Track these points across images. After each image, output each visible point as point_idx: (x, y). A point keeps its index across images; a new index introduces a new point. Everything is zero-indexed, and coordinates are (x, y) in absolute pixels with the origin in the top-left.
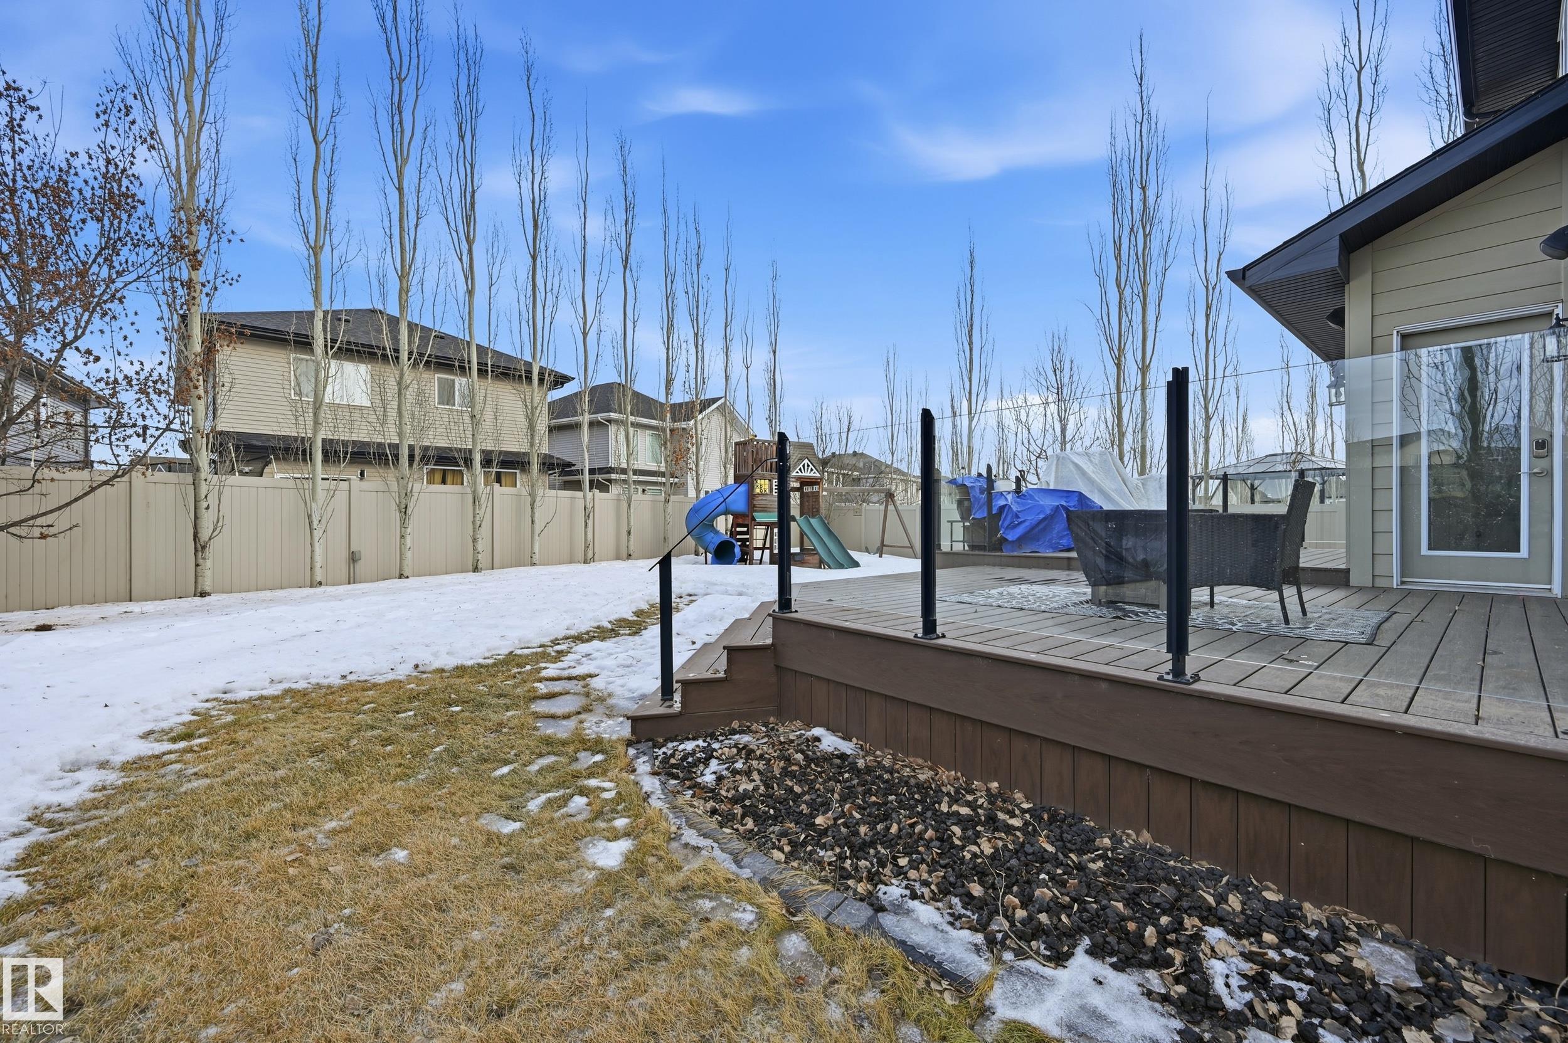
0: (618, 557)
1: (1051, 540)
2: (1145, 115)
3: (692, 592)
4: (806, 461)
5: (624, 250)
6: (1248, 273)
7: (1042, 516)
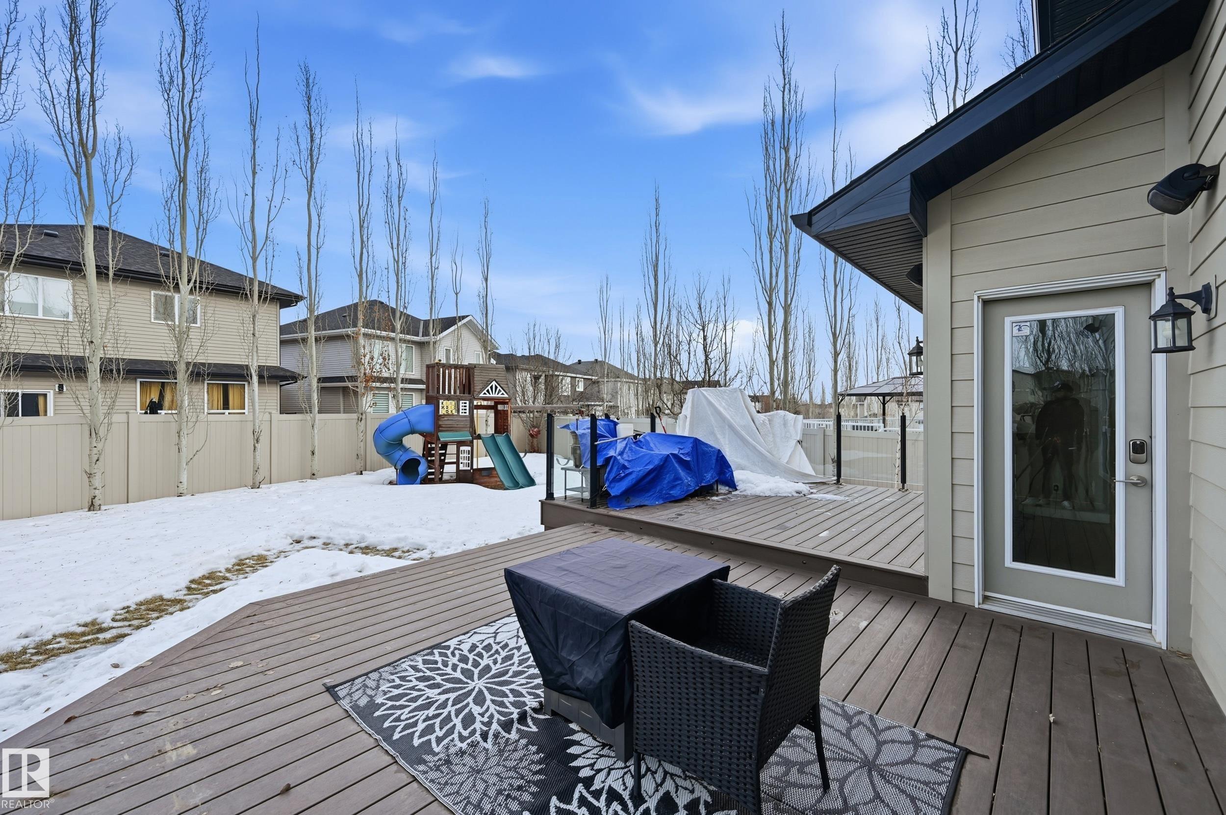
0: (302, 478)
1: (661, 490)
2: (787, 86)
3: (314, 534)
4: (494, 383)
5: (309, 179)
6: (815, 219)
7: (650, 467)
